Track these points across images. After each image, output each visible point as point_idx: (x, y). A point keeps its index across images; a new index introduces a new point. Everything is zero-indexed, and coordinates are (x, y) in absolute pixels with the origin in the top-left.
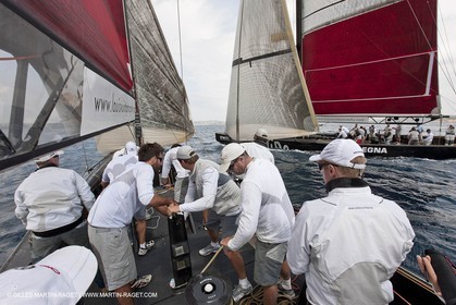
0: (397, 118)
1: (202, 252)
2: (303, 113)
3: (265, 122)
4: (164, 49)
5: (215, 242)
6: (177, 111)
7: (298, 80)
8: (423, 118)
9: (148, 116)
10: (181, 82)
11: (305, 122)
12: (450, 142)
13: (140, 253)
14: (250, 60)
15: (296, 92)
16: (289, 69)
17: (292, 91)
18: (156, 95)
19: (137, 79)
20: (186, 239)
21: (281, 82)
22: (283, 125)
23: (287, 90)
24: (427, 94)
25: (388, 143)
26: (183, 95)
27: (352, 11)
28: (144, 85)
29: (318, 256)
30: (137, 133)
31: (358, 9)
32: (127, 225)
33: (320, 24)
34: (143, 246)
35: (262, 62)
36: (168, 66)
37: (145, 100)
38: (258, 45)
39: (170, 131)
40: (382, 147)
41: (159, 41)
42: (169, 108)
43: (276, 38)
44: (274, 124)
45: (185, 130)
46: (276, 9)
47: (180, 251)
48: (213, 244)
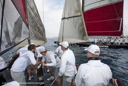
0: (111, 37)
1: (48, 79)
2: (84, 35)
3: (72, 38)
4: (38, 16)
5: (52, 76)
6: (42, 34)
7: (83, 25)
8: (118, 37)
9: (33, 36)
10: (43, 26)
11: (85, 38)
12: (124, 44)
13: (29, 80)
14: (68, 18)
15: (82, 28)
16: (80, 21)
17: (81, 28)
18: (35, 29)
19: (29, 24)
20: (43, 75)
21: (78, 25)
22: (78, 39)
23: (80, 28)
24: (120, 30)
25: (109, 44)
26: (44, 30)
27: (100, 5)
28: (31, 26)
29: (85, 81)
30: (29, 41)
31: (101, 5)
32: (24, 71)
33: (89, 8)
34: (30, 77)
35: (72, 19)
36: (39, 21)
37: (32, 31)
38: (71, 13)
39: (39, 41)
40: (107, 46)
41: (37, 13)
42: (39, 34)
43: (77, 12)
44: (75, 38)
45: (44, 41)
46: (77, 2)
47: (41, 79)
48: (51, 77)
